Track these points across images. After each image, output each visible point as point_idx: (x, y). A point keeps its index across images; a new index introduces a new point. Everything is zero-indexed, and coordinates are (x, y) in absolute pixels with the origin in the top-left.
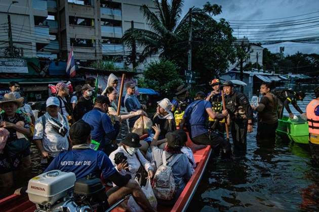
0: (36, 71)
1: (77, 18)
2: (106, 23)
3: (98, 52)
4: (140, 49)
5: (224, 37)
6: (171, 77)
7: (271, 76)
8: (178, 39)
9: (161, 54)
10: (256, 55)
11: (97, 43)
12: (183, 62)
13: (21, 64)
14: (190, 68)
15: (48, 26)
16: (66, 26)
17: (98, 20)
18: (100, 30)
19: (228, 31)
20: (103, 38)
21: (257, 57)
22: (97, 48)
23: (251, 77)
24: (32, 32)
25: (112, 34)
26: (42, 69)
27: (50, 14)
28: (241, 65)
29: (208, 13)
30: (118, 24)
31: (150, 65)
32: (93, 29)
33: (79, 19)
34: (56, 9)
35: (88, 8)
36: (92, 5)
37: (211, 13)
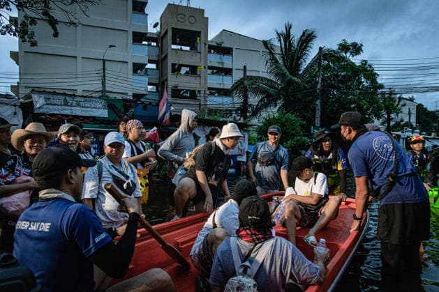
0: (119, 116)
1: (181, 66)
2: (215, 71)
3: (202, 103)
4: (254, 100)
5: (366, 83)
6: (293, 135)
7: (431, 139)
8: (304, 86)
9: (280, 107)
10: (408, 111)
11: (202, 95)
12: (309, 115)
13: (100, 106)
14: (319, 122)
15: (148, 75)
16: (167, 74)
17: (205, 67)
18: (206, 80)
19: (372, 76)
20: (209, 89)
21: (410, 114)
22: (202, 99)
23: (403, 138)
24: (129, 80)
25: (220, 84)
26: (125, 114)
27: (151, 62)
28: (389, 124)
29: (344, 54)
30: (228, 72)
31: (266, 119)
32: (198, 78)
33: (183, 68)
34: (159, 56)
35: (194, 55)
36: (199, 49)
37: (348, 54)
